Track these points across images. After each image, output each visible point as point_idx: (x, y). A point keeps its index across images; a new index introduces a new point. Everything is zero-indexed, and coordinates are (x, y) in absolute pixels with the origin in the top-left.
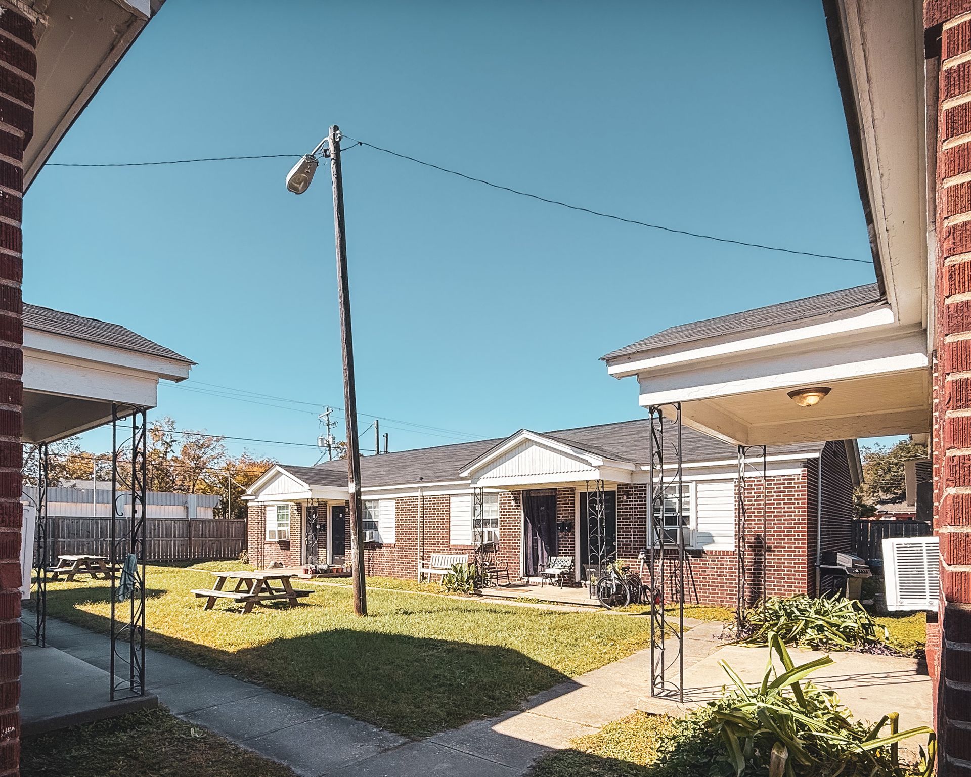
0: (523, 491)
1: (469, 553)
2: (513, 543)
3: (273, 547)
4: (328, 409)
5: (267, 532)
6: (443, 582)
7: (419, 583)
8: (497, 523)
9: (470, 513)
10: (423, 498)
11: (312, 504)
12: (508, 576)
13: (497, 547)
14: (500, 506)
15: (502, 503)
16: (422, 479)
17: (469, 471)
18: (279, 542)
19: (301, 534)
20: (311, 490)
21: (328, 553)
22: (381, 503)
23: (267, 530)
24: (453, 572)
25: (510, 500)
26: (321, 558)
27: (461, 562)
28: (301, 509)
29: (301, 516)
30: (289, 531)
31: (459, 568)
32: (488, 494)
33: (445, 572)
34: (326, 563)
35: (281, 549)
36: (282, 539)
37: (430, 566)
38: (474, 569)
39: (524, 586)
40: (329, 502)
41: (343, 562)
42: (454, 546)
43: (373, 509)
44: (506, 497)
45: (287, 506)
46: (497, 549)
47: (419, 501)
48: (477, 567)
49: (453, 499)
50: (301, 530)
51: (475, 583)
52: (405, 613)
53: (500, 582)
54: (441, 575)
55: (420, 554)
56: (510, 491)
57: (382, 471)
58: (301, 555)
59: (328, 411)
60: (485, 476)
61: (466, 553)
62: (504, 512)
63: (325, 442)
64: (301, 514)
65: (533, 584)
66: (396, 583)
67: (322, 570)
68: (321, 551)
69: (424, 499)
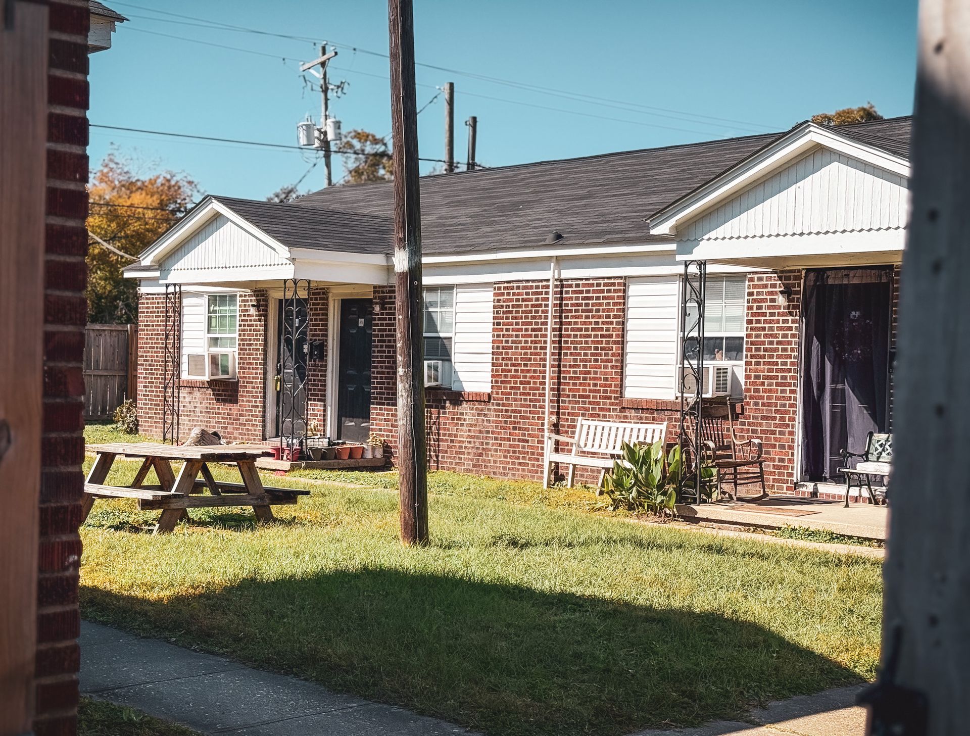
0: (808, 271)
1: (670, 420)
2: (777, 398)
3: (197, 394)
4: (324, 49)
5: (184, 359)
6: (603, 486)
7: (545, 487)
8: (739, 349)
9: (675, 324)
10: (562, 283)
11: (296, 292)
12: (761, 477)
13: (738, 406)
14: (750, 308)
15: (755, 301)
16: (559, 237)
17: (672, 222)
18: (212, 384)
19: (265, 364)
20: (293, 260)
21: (329, 413)
22: (460, 296)
23: (185, 352)
24: (627, 464)
25: (776, 293)
26: (313, 423)
27: (648, 440)
28: (266, 306)
29: (266, 321)
30: (237, 356)
31: (642, 453)
32: (718, 277)
33: (610, 464)
34: (324, 436)
35: (218, 400)
36: (220, 377)
37: (574, 448)
38: (677, 457)
39: (802, 502)
40: (335, 291)
41: (364, 434)
42: (632, 401)
43: (438, 310)
44: (765, 286)
45: (233, 297)
46: (739, 411)
47: (550, 290)
48: (688, 453)
49: (633, 289)
50: (265, 354)
51: (678, 491)
52: (514, 543)
53: (742, 491)
54: (599, 471)
55: (549, 419)
56: (776, 272)
57: (463, 215)
58: (264, 416)
59: (324, 53)
60: (712, 234)
61: (662, 420)
62: (758, 322)
63: (316, 134)
64: (266, 316)
65: (825, 498)
66: (492, 485)
67: (316, 451)
68: (314, 408)
69: (562, 286)
